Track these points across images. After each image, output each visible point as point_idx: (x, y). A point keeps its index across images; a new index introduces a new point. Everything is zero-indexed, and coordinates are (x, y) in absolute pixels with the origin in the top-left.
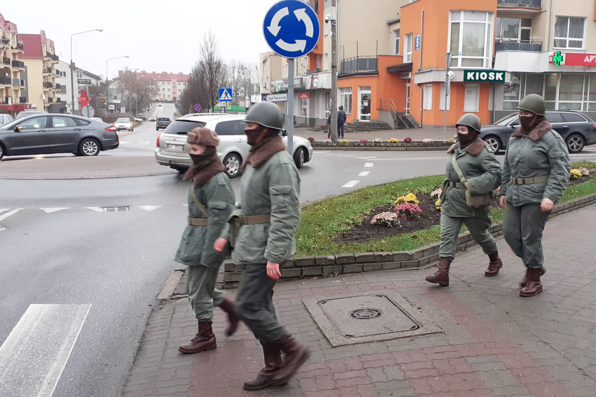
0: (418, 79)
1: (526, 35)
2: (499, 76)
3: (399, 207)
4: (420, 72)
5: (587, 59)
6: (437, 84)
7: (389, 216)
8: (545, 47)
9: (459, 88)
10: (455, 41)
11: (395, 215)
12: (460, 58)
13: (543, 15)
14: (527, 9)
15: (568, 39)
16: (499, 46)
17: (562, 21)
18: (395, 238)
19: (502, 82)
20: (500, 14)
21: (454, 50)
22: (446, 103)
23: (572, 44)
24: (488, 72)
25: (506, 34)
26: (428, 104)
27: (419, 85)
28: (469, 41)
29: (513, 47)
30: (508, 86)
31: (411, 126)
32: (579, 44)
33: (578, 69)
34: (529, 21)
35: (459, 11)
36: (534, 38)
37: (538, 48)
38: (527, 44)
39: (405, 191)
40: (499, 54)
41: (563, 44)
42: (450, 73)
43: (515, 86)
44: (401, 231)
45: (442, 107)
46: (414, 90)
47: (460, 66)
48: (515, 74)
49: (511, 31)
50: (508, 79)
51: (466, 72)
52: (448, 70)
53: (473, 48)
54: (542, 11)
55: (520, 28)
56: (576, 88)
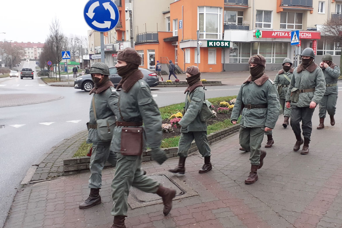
0: (182, 46)
1: (240, 21)
2: (226, 44)
3: (172, 120)
4: (183, 41)
5: (273, 34)
6: (193, 49)
7: (166, 126)
8: (251, 28)
9: (205, 50)
10: (201, 24)
11: (170, 125)
12: (205, 33)
13: (249, 10)
14: (241, 6)
15: (263, 23)
16: (226, 27)
17: (259, 12)
18: (170, 139)
19: (228, 47)
20: (226, 9)
21: (201, 29)
22: (198, 59)
23: (266, 26)
24: (220, 41)
25: (229, 20)
26: (188, 60)
27: (183, 49)
28: (210, 24)
29: (234, 27)
30: (232, 49)
31: (179, 73)
32: (269, 26)
33: (269, 40)
34: (242, 13)
35: (203, 7)
36: (245, 22)
37: (247, 28)
38: (241, 26)
39: (176, 111)
40: (226, 31)
41: (260, 25)
42: (199, 42)
43: (235, 49)
44: (174, 135)
45: (196, 62)
46: (180, 52)
47: (205, 38)
48: (235, 43)
49: (232, 19)
50: (231, 46)
51: (208, 41)
52: (198, 40)
53: (212, 28)
54: (249, 7)
55: (237, 17)
56: (268, 50)
